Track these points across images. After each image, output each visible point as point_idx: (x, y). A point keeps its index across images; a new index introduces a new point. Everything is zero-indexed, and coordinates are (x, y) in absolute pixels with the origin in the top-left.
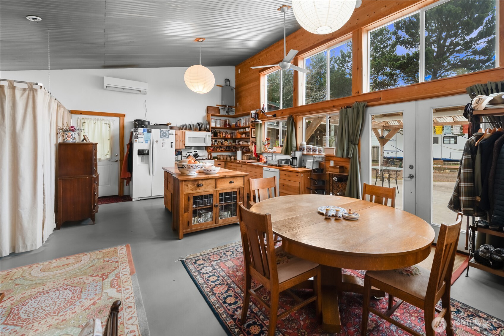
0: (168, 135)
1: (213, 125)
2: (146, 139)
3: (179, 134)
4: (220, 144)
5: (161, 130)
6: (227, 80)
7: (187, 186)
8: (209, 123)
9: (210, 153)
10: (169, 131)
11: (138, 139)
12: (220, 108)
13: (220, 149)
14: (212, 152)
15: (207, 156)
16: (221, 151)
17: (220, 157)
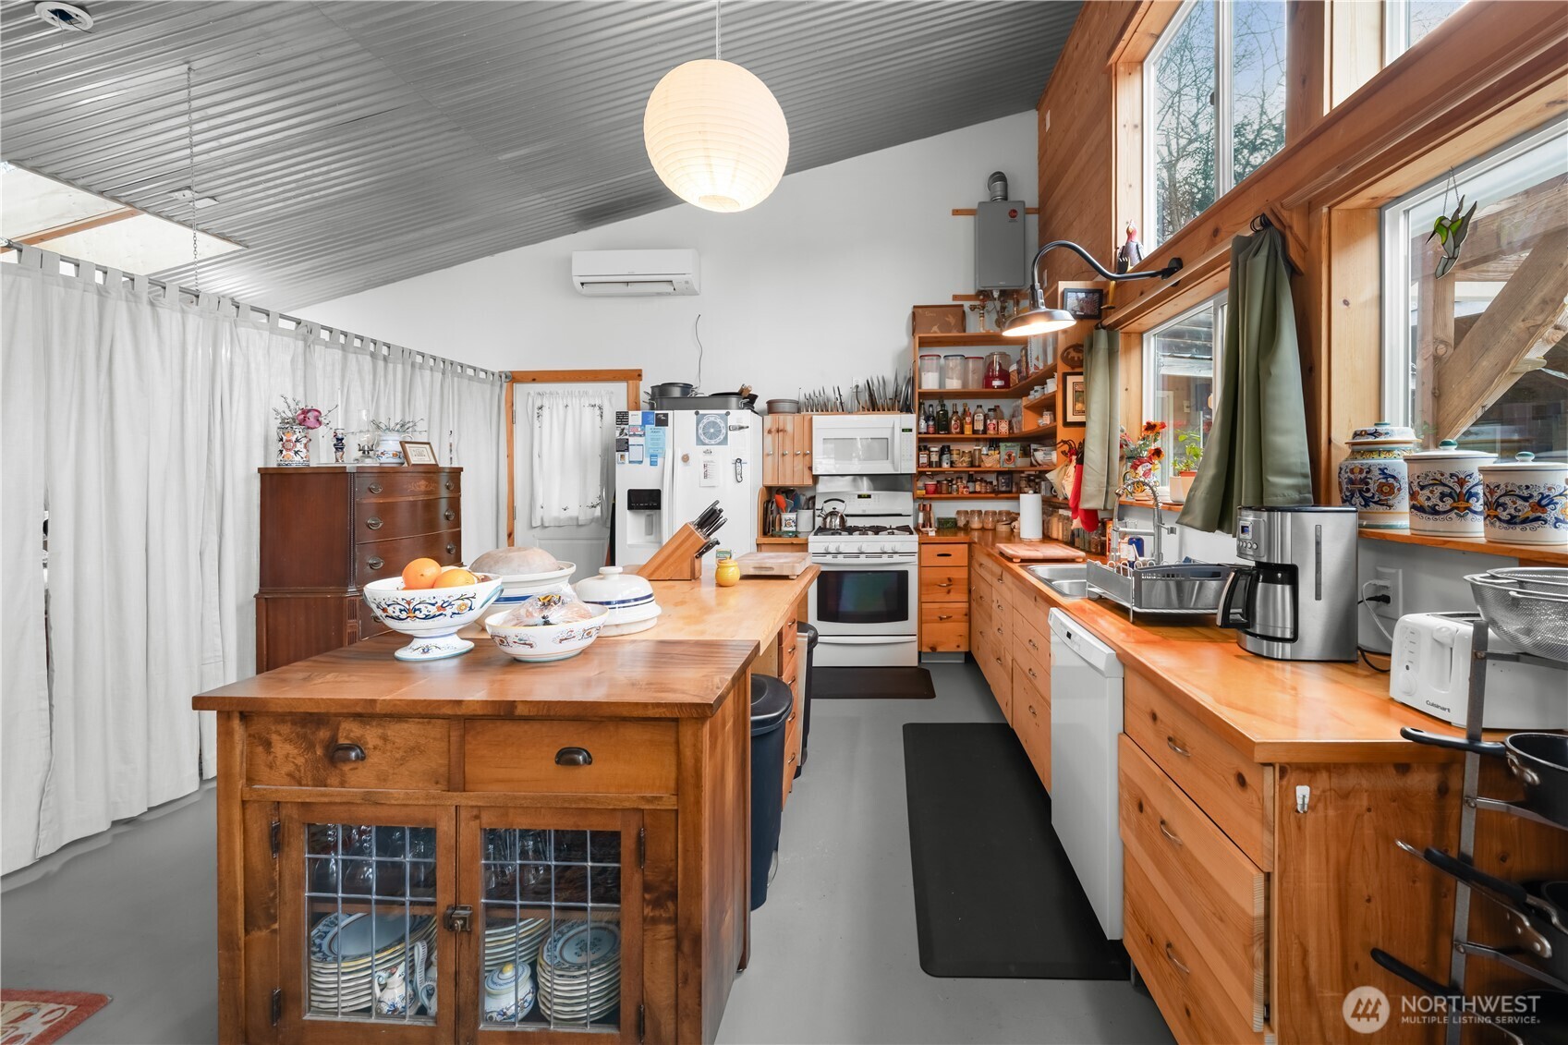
0: (724, 431)
1: (930, 382)
2: (651, 451)
3: (789, 428)
4: (963, 464)
5: (701, 412)
6: (999, 177)
7: (268, 745)
8: (912, 381)
9: (923, 504)
10: (728, 414)
11: (627, 450)
12: (967, 304)
13: (970, 484)
14: (931, 499)
15: (911, 518)
16: (970, 493)
17: (968, 522)
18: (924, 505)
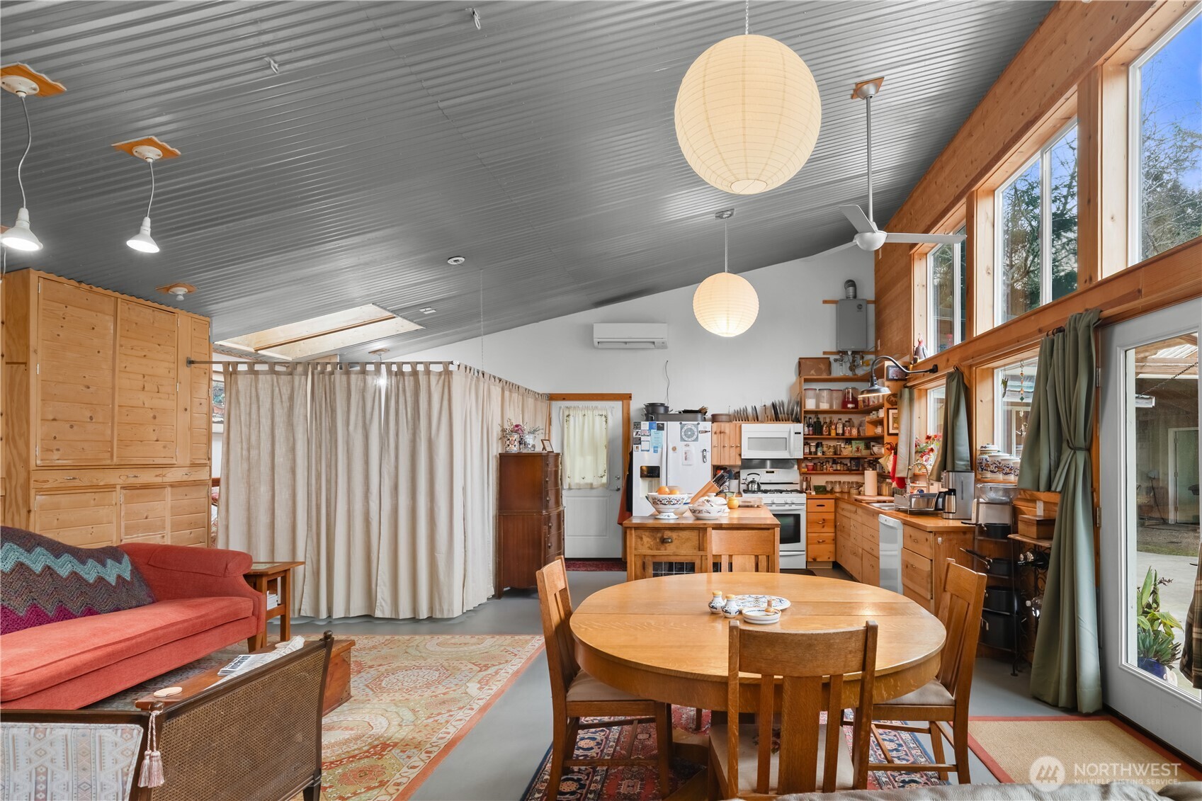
0: (696, 433)
1: (810, 404)
2: (655, 445)
3: (727, 431)
4: (830, 453)
5: (683, 423)
6: (851, 283)
7: (641, 538)
8: (800, 403)
9: (805, 476)
10: (699, 424)
11: (640, 444)
12: (833, 358)
13: (834, 465)
14: (810, 474)
15: (799, 484)
16: (834, 470)
17: (833, 488)
18: (806, 478)
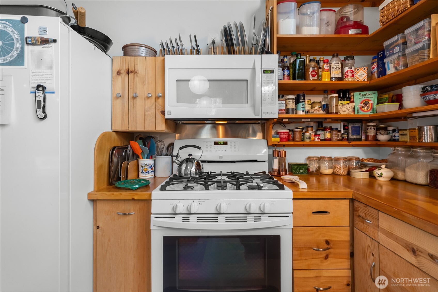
3: (141, 69)
13: (320, 132)
14: (284, 146)
15: (266, 163)
16: (322, 140)
18: (279, 152)
